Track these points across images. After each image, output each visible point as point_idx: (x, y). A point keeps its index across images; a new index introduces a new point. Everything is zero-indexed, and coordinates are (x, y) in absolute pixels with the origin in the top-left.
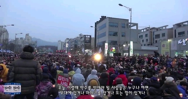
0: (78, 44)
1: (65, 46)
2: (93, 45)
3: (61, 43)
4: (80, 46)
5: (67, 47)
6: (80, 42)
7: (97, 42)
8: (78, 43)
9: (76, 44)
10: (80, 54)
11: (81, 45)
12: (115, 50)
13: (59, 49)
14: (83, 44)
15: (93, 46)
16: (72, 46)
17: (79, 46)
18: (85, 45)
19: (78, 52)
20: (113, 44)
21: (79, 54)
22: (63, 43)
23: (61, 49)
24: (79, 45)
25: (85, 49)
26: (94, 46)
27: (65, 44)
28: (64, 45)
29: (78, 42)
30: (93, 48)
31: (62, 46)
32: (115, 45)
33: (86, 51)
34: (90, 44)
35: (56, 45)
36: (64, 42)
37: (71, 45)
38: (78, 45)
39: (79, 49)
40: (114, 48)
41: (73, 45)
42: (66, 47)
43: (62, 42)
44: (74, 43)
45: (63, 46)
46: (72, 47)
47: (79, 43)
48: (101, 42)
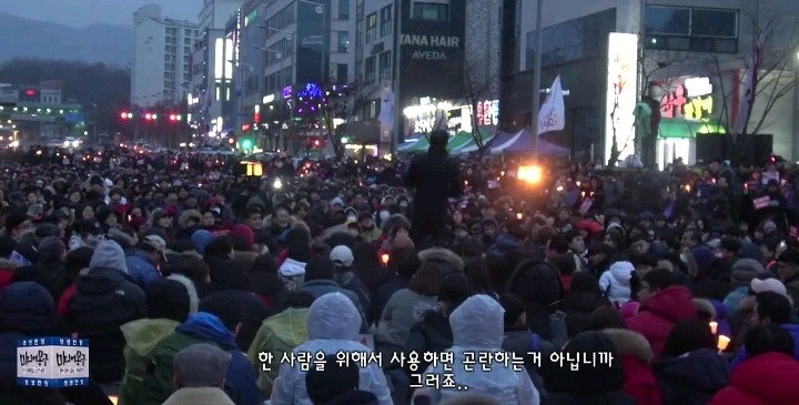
0: (334, 46)
1: (199, 68)
2: (481, 53)
3: (161, 33)
4: (358, 63)
5: (229, 75)
6: (349, 26)
7: (527, 21)
8: (334, 38)
9: (313, 40)
10: (357, 148)
11: (367, 55)
12: (708, 104)
13: (147, 88)
14: (389, 46)
15: (488, 57)
16: (274, 60)
17: (343, 69)
18: (407, 50)
19: (337, 122)
20: (696, 45)
21: (339, 149)
22: (182, 34)
23: (161, 98)
24: (342, 49)
25: (408, 93)
26: (495, 67)
27: (205, 46)
28: (189, 58)
29: (336, 26)
30: (488, 82)
31: (171, 67)
32: (712, 50)
33: (410, 112)
34: (453, 42)
35: (113, 60)
36: (196, 21)
37: (268, 59)
38: (335, 59)
39: (347, 92)
40: (699, 86)
41: (290, 52)
42: (218, 74)
43: (172, 28)
44: (289, 33)
45: (181, 62)
46: (269, 71)
47: (343, 34)
48: (570, 23)
